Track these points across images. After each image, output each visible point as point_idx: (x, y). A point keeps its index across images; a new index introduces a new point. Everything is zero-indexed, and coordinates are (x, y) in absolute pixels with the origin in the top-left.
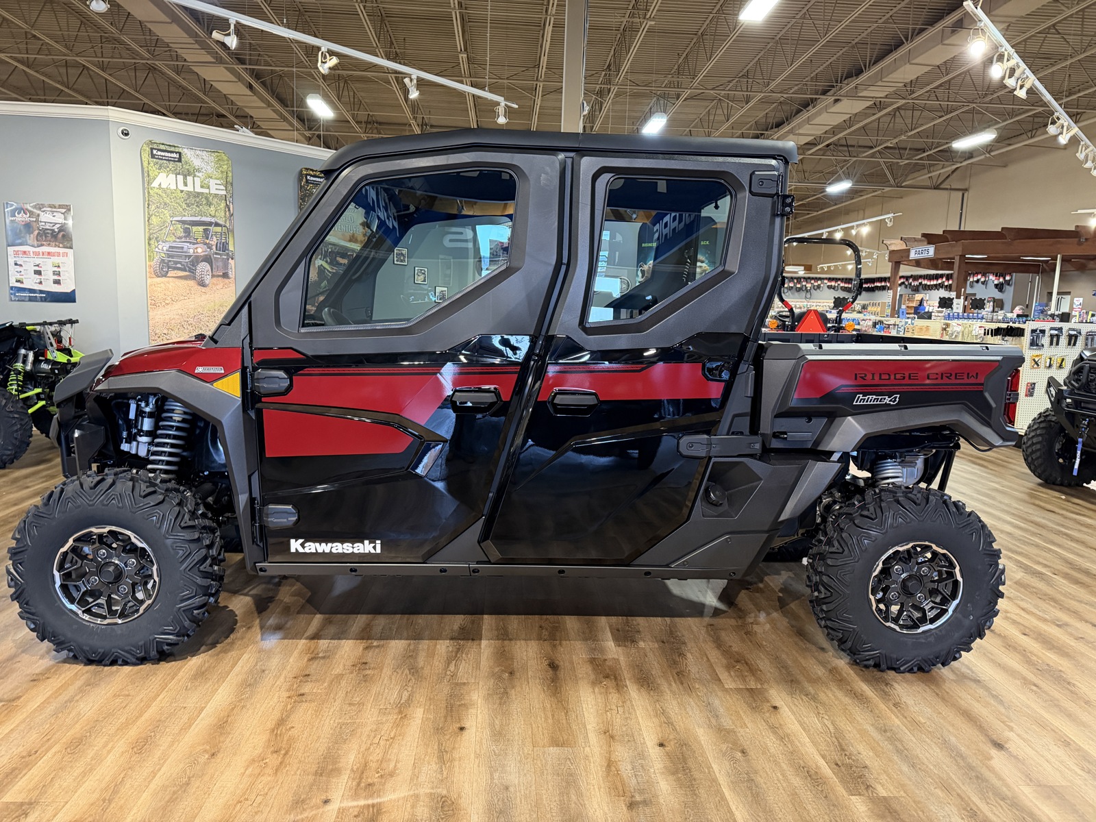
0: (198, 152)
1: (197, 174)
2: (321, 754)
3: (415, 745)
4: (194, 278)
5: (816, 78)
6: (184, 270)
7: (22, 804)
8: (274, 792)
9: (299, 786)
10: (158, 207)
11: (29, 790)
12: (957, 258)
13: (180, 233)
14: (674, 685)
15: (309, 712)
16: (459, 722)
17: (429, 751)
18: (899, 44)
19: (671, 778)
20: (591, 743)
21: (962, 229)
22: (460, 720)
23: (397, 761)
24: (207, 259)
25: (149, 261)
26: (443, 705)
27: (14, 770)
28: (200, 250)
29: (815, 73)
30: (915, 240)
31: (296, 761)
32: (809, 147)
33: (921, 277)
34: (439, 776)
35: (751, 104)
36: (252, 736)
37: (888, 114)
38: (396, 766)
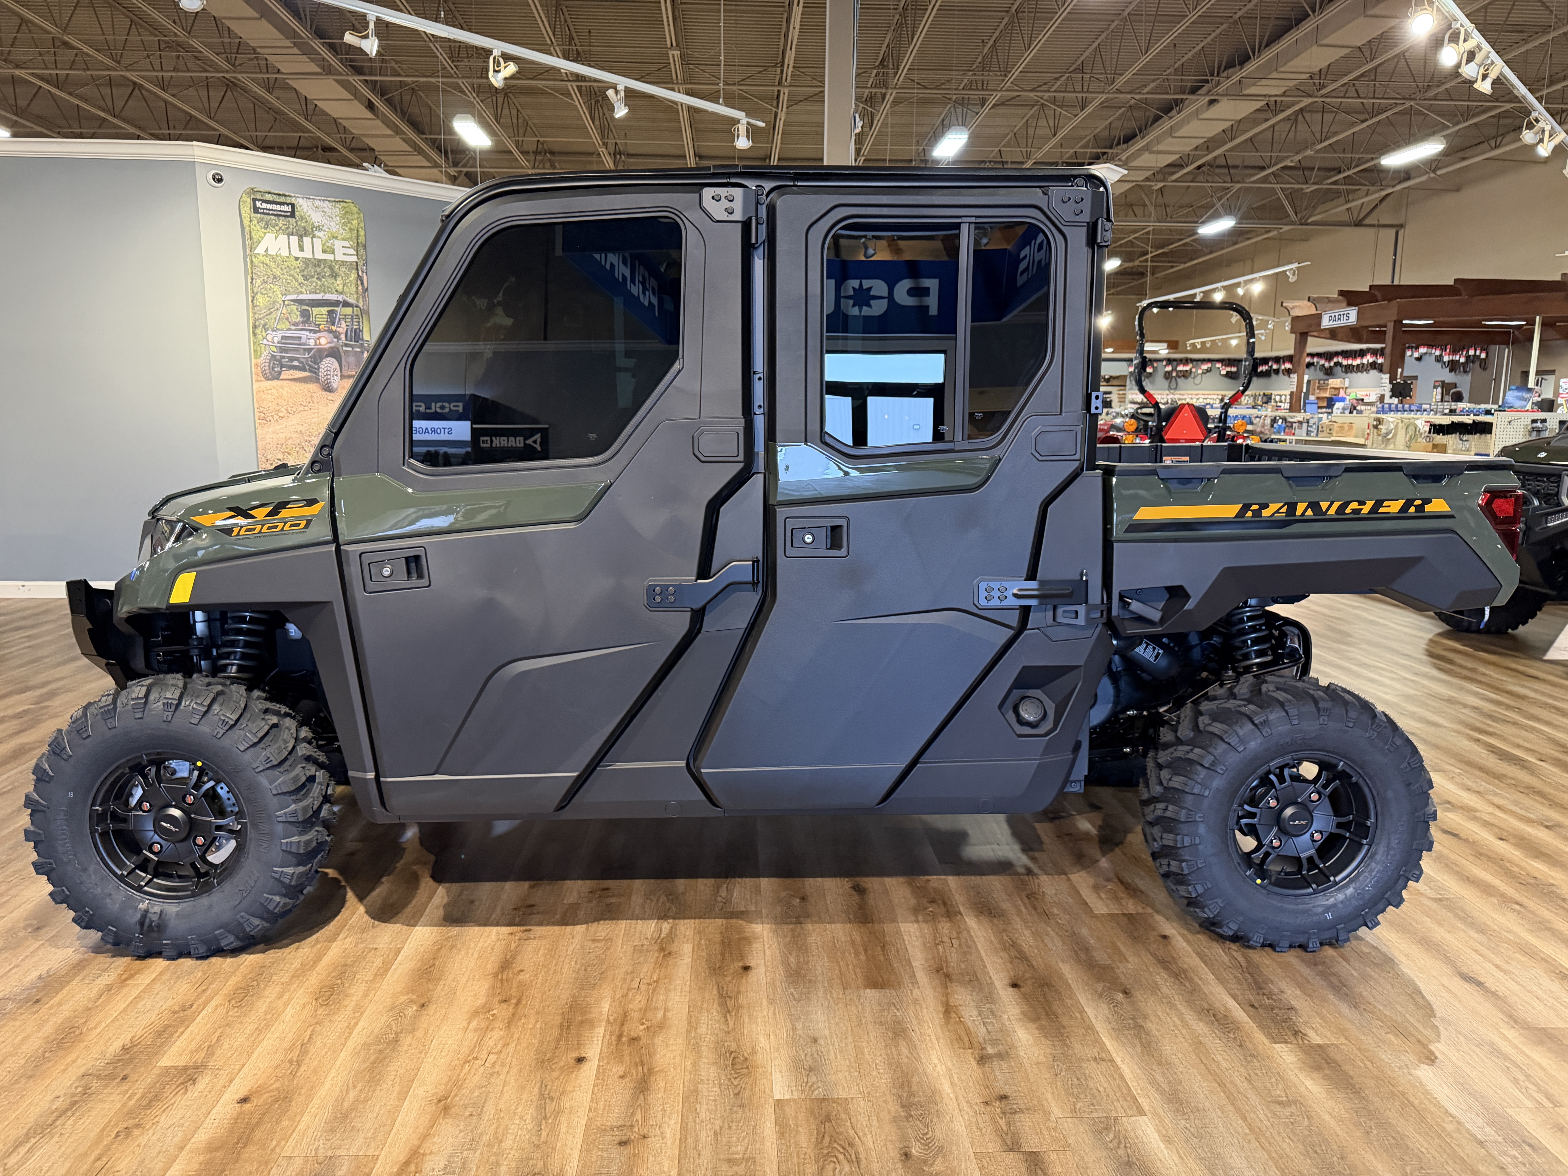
0: (317, 203)
1: (317, 233)
2: (564, 1002)
3: (687, 989)
4: (317, 380)
5: (1181, 70)
6: (302, 369)
7: (186, 1068)
8: (511, 1048)
9: (541, 1042)
10: (265, 282)
11: (192, 1052)
12: (1390, 326)
13: (296, 317)
14: (1024, 910)
15: (541, 952)
16: (742, 960)
17: (707, 996)
18: (1303, 17)
19: (1031, 1025)
20: (921, 984)
21: (1396, 282)
22: (742, 957)
23: (666, 1010)
24: (334, 353)
25: (256, 358)
26: (718, 938)
27: (166, 1027)
28: (323, 341)
29: (1179, 63)
30: (1329, 300)
31: (532, 1012)
32: (1173, 170)
33: (1337, 354)
34: (723, 1027)
35: (1088, 110)
36: (470, 983)
37: (1287, 119)
38: (665, 1015)
